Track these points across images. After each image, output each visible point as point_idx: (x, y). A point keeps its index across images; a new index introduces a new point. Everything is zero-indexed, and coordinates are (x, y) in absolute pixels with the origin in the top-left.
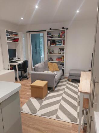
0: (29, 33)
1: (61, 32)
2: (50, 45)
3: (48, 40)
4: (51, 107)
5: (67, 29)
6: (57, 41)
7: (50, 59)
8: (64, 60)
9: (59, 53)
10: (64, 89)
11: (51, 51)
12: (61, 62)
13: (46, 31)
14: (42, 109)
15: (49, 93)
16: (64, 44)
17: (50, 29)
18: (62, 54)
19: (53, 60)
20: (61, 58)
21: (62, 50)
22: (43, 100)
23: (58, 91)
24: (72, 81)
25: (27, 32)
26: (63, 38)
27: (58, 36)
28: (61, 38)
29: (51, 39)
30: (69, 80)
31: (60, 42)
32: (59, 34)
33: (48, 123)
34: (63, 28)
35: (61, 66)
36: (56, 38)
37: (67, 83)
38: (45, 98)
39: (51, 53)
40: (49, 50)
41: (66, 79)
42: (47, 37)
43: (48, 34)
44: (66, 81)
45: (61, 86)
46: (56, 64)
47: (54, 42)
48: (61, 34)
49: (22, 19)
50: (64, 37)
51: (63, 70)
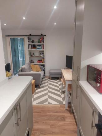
0: (8, 37)
1: (41, 38)
2: (31, 49)
3: (29, 45)
4: (42, 98)
5: (45, 36)
6: (37, 46)
7: (32, 62)
8: (44, 62)
9: (39, 56)
10: (48, 85)
11: (32, 54)
12: (42, 63)
13: (26, 36)
14: (35, 100)
15: (36, 90)
16: (43, 48)
17: (30, 35)
18: (42, 57)
19: (34, 62)
20: (42, 60)
21: (42, 53)
22: (34, 94)
23: (43, 87)
24: (52, 79)
25: (6, 36)
26: (42, 43)
27: (38, 41)
28: (41, 43)
29: (31, 43)
30: (49, 79)
31: (40, 46)
32: (39, 39)
33: (43, 107)
34: (42, 35)
35: (43, 67)
36: (36, 43)
37: (49, 81)
38: (34, 93)
39: (32, 56)
40: (30, 53)
41: (47, 78)
42: (28, 41)
43: (28, 39)
44: (47, 80)
45: (44, 83)
46: (37, 65)
47: (34, 46)
48: (40, 40)
49: (5, 24)
50: (44, 42)
51: (44, 70)
